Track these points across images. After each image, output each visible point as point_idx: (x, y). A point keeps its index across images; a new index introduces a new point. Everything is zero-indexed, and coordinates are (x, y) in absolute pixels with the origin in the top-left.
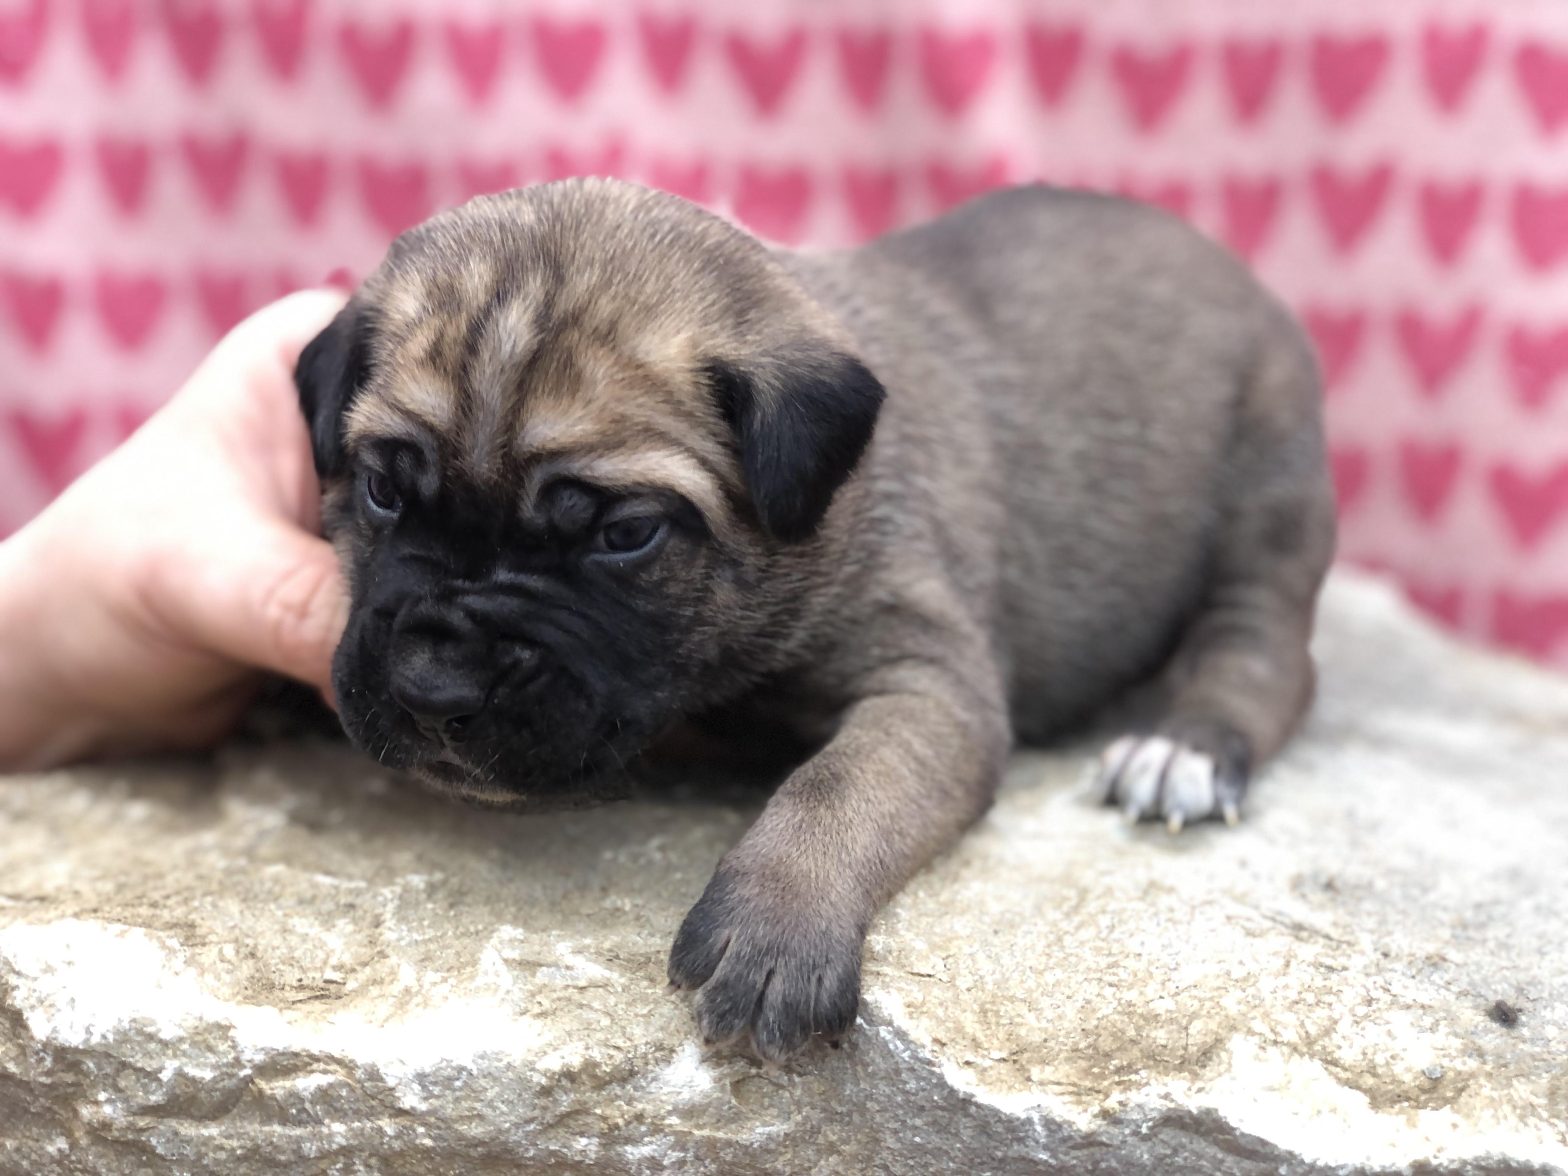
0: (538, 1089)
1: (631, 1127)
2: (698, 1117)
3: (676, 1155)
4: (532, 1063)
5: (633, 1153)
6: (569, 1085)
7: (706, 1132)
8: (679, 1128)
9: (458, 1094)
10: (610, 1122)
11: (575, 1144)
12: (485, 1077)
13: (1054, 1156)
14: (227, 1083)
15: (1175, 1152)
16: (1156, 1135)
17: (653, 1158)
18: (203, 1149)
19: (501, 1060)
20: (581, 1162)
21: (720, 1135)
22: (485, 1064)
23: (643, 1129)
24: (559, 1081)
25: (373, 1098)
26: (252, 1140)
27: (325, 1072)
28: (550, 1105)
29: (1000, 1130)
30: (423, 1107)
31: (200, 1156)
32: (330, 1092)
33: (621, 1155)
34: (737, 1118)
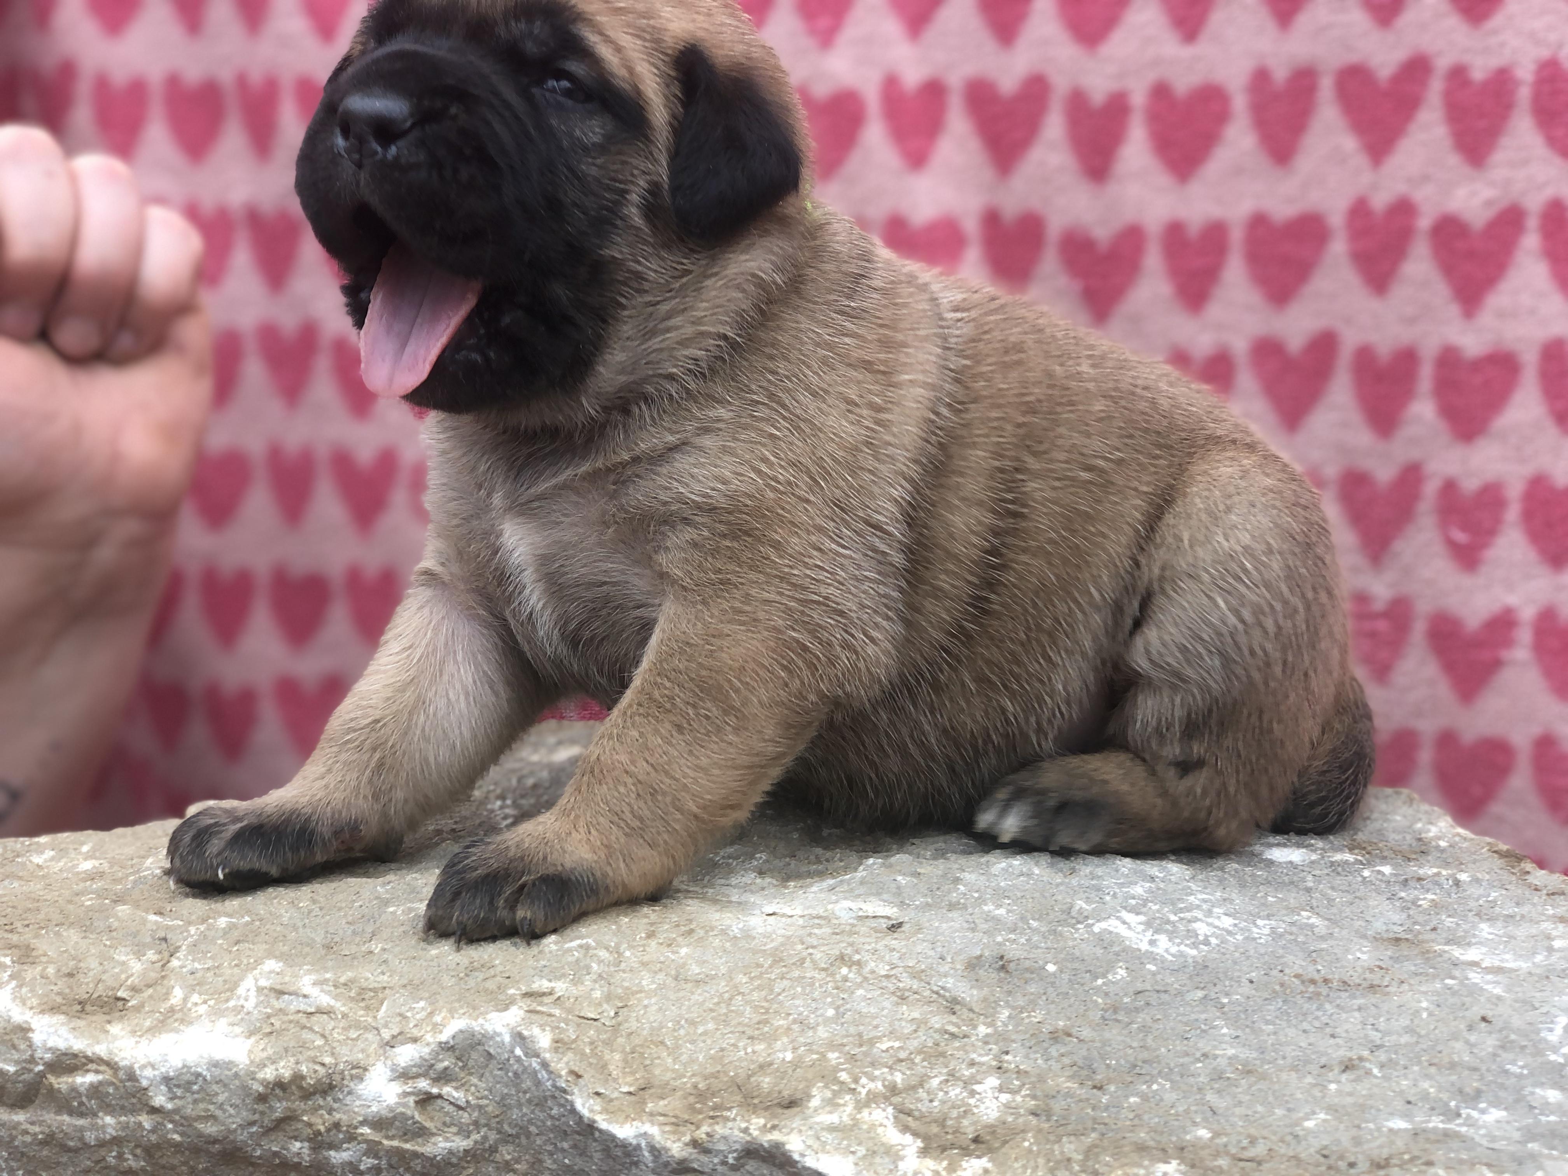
0: (257, 1095)
1: (331, 1133)
2: (387, 1130)
3: (372, 1162)
4: (253, 1073)
5: (338, 1157)
6: (281, 1094)
7: (395, 1143)
8: (370, 1138)
9: (196, 1096)
10: (314, 1128)
11: (291, 1146)
12: (217, 1083)
14: (26, 1076)
17: (351, 1163)
18: (14, 1132)
19: (230, 1070)
20: (299, 1164)
21: (408, 1146)
22: (217, 1072)
23: (341, 1136)
24: (273, 1089)
25: (134, 1097)
26: (49, 1127)
27: (97, 1072)
28: (267, 1111)
30: (169, 1106)
31: (13, 1138)
32: (100, 1089)
33: (327, 1159)
34: (422, 1133)
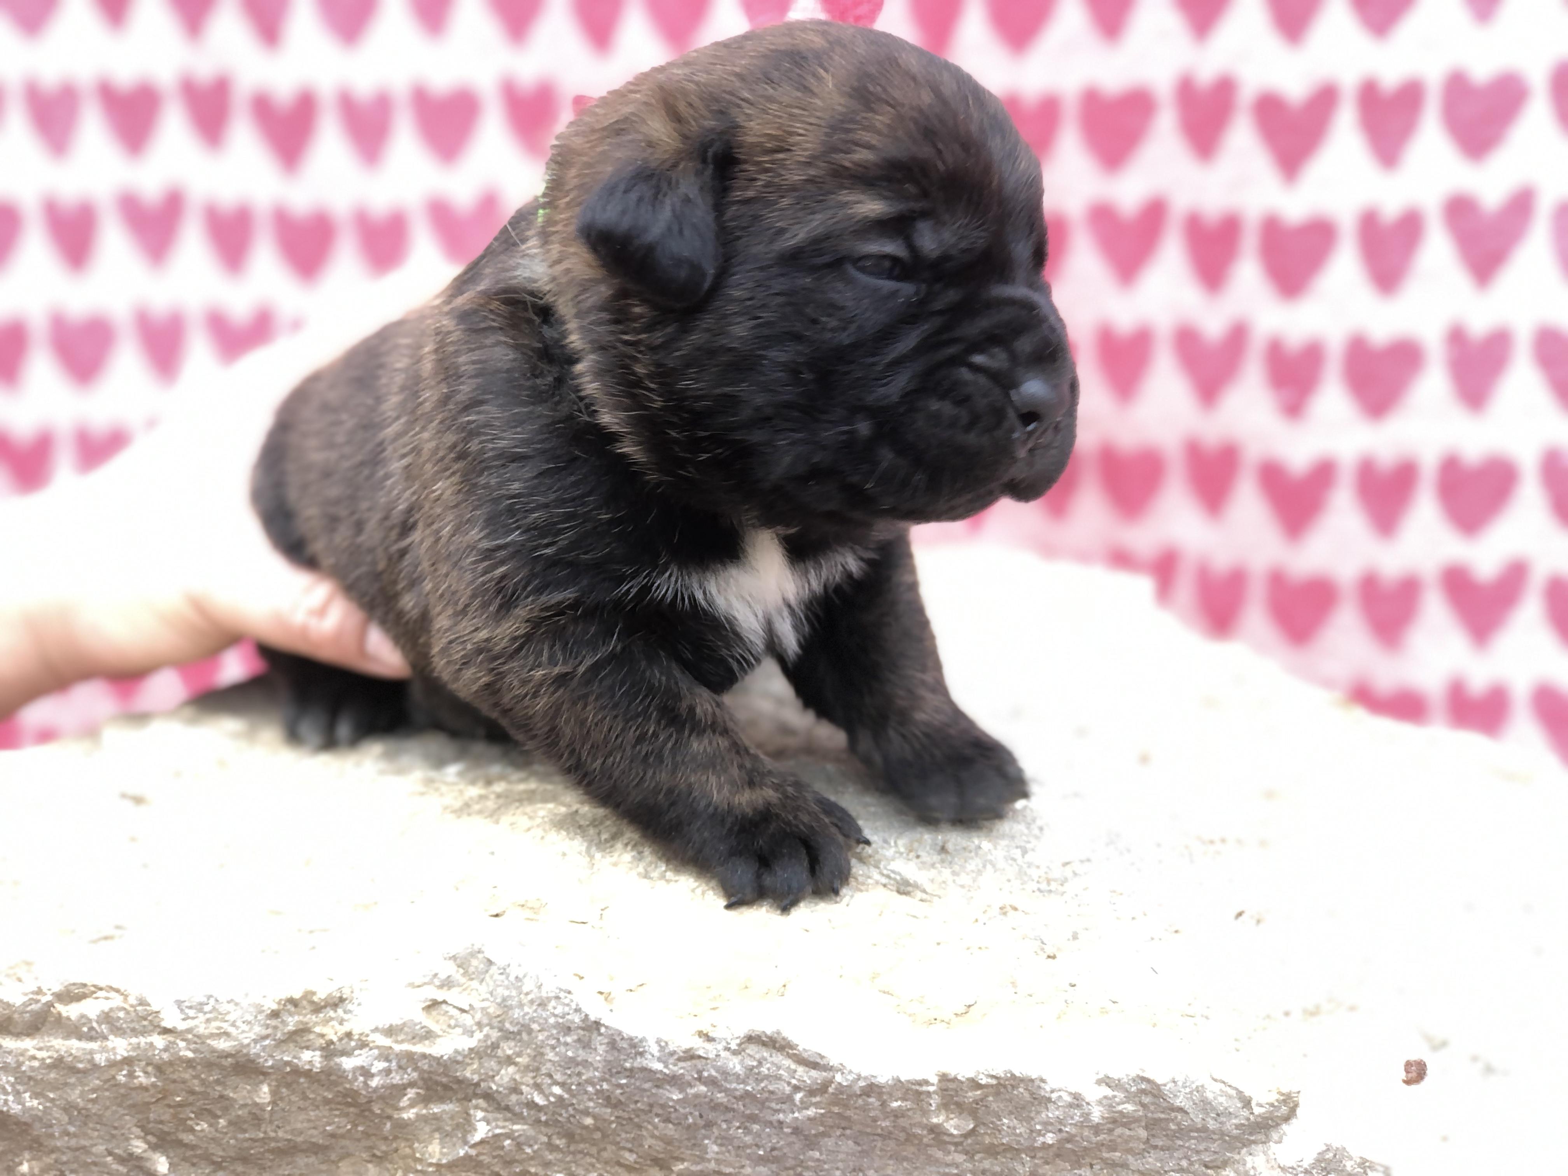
0: (269, 1012)
1: (344, 1042)
2: (396, 1035)
3: (383, 1065)
5: (348, 1063)
6: (293, 1009)
7: (404, 1047)
8: (382, 1043)
9: (208, 1016)
10: (327, 1038)
11: (303, 1056)
12: (228, 1002)
13: (666, 1067)
14: (34, 1007)
15: (760, 1063)
16: (744, 1050)
17: (363, 1067)
18: (21, 1059)
20: (311, 1070)
21: (416, 1049)
23: (353, 1044)
24: (285, 1005)
25: (145, 1019)
26: (57, 1052)
27: (107, 999)
28: (279, 1025)
29: (625, 1046)
30: (182, 1026)
31: (20, 1064)
32: (111, 1014)
33: (339, 1065)
34: (429, 1035)
